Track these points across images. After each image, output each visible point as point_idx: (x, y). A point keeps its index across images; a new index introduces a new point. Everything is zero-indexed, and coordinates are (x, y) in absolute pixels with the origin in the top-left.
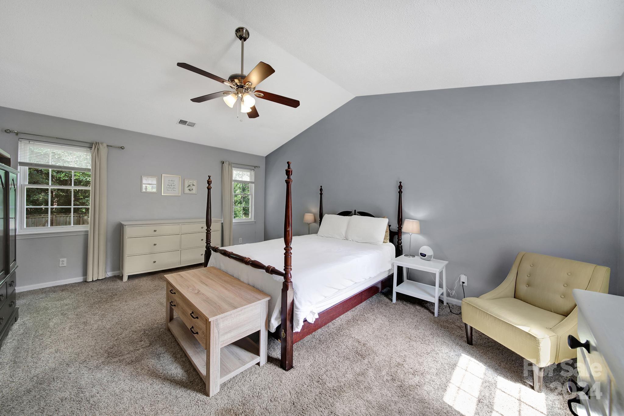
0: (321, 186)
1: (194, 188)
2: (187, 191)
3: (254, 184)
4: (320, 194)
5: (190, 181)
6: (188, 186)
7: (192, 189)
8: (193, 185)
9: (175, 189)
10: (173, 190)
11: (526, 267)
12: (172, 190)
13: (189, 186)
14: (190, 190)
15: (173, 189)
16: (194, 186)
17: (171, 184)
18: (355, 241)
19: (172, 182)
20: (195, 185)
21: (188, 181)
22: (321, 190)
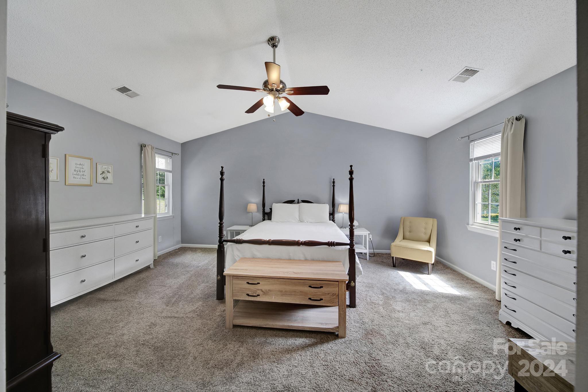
0: (264, 179)
1: (109, 175)
2: (100, 179)
3: (171, 174)
4: (263, 186)
5: (104, 167)
6: (102, 174)
7: (107, 178)
8: (107, 172)
9: (84, 177)
10: (83, 178)
11: (407, 223)
12: (80, 178)
13: (103, 172)
14: (104, 179)
15: (82, 176)
16: (110, 173)
17: (79, 169)
18: (310, 222)
19: (81, 166)
20: (110, 171)
21: (101, 166)
22: (264, 182)
